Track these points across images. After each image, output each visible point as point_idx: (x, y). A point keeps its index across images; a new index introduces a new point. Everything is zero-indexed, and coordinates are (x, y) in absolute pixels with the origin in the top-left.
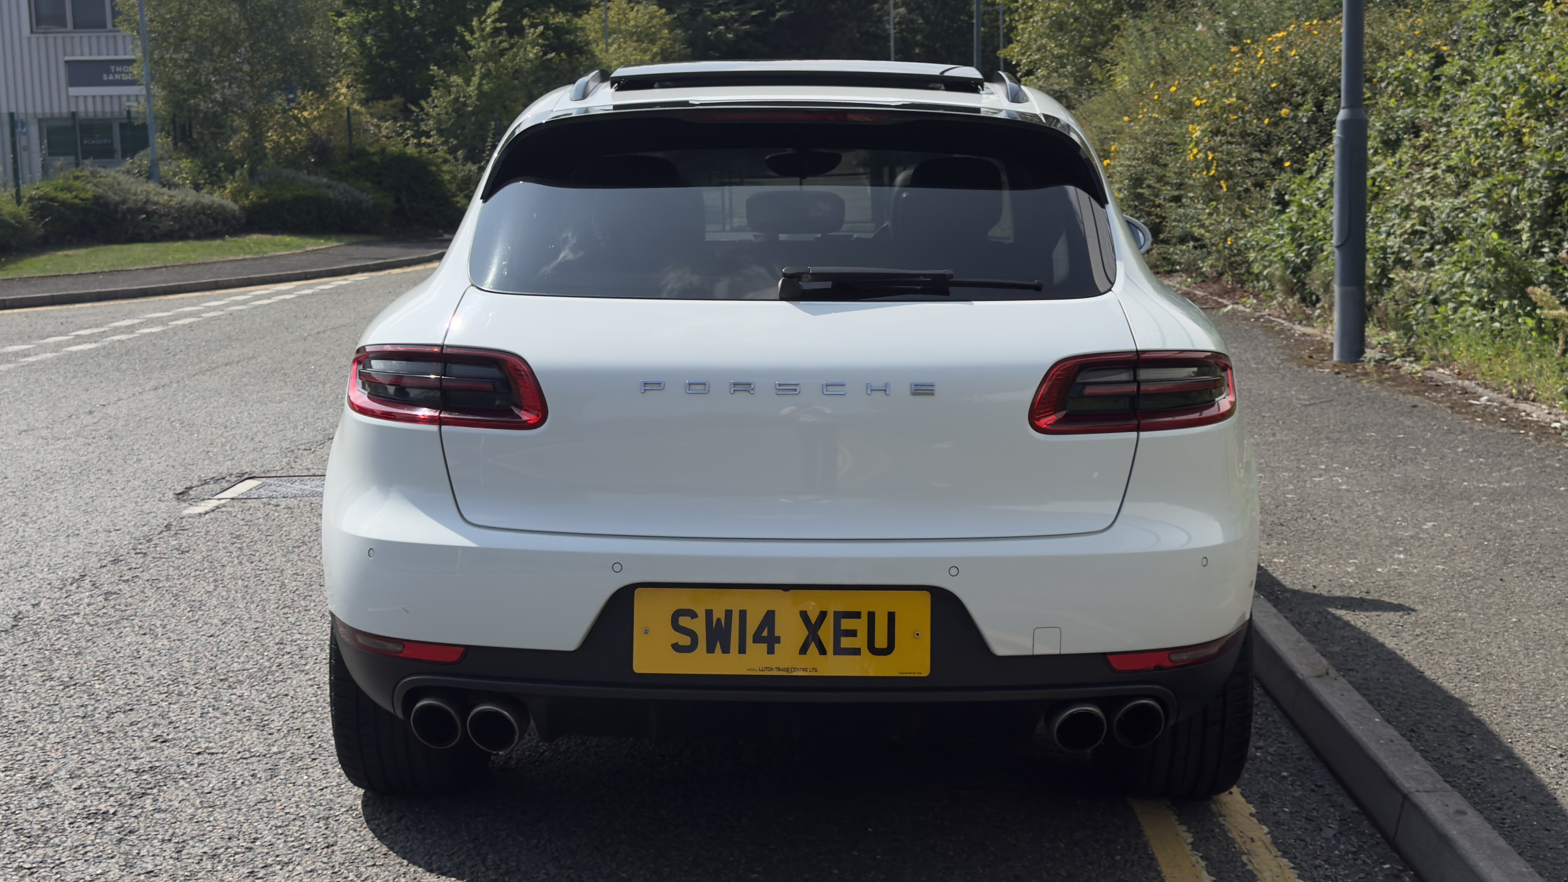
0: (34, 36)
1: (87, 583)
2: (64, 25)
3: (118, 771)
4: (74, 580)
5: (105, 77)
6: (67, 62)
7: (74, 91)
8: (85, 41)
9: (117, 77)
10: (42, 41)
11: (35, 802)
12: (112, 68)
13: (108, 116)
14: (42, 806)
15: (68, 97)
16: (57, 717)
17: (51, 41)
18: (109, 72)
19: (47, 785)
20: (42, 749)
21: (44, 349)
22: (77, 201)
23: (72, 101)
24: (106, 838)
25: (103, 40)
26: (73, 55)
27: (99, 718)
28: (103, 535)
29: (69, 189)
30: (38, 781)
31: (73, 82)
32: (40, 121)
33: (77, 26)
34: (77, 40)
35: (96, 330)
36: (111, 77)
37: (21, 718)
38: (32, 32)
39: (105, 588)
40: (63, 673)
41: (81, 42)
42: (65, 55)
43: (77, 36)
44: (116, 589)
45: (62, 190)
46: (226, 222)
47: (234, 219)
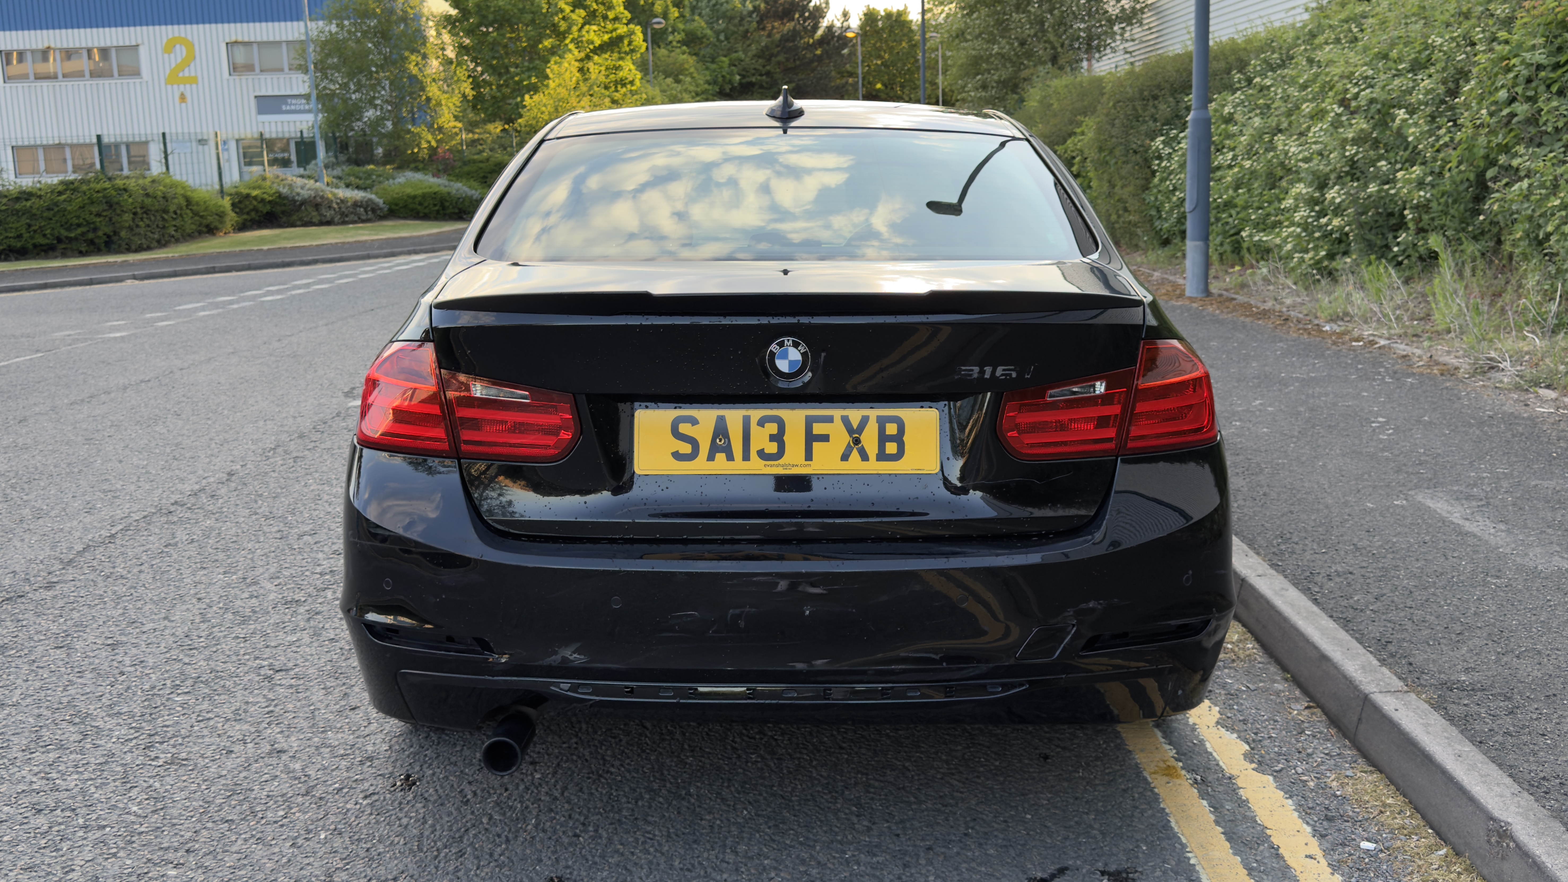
0: (232, 78)
1: (280, 450)
2: (253, 70)
3: (307, 573)
4: (271, 449)
5: (284, 108)
6: (256, 96)
7: (262, 118)
8: (269, 81)
9: (293, 107)
10: (237, 81)
11: (246, 595)
12: (289, 101)
13: (287, 135)
14: (251, 597)
15: (257, 122)
16: (262, 539)
17: (244, 81)
18: (286, 104)
19: (256, 583)
20: (252, 559)
21: (244, 299)
22: (265, 196)
23: (260, 125)
24: (300, 617)
25: (281, 80)
26: (260, 91)
27: (292, 540)
28: (291, 420)
29: (259, 187)
30: (248, 581)
31: (261, 110)
32: (237, 141)
33: (262, 71)
34: (262, 80)
35: (282, 287)
36: (288, 108)
37: (235, 539)
38: (230, 75)
39: (295, 454)
40: (264, 510)
41: (266, 82)
42: (254, 91)
43: (262, 77)
44: (301, 454)
45: (254, 188)
46: (374, 210)
47: (381, 209)
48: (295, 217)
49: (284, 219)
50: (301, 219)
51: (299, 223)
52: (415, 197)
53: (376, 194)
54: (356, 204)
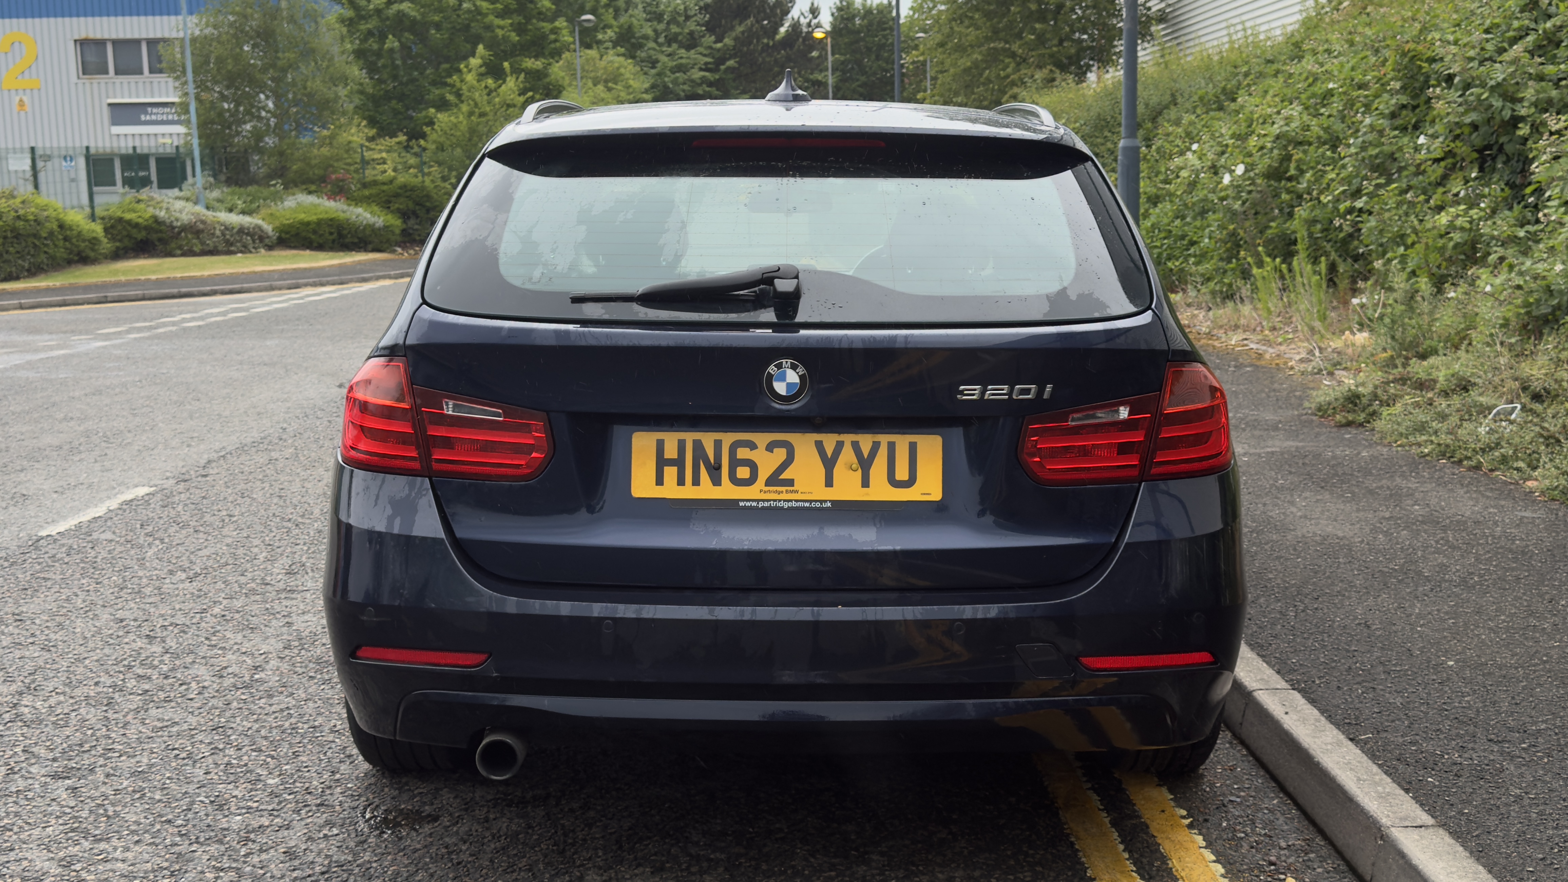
0: (81, 81)
2: (107, 73)
5: (143, 118)
6: (110, 105)
7: (117, 130)
8: (125, 85)
9: (154, 117)
10: (88, 85)
12: (149, 109)
13: (146, 151)
15: (111, 135)
17: (95, 85)
18: (146, 113)
21: (164, 325)
22: (140, 220)
23: (115, 138)
25: (140, 85)
26: (115, 97)
29: (134, 211)
31: (115, 122)
32: (86, 155)
33: (117, 73)
34: (118, 85)
36: (148, 118)
38: (78, 78)
41: (122, 87)
42: (108, 97)
43: (118, 81)
45: (128, 212)
46: (261, 239)
47: (268, 237)
48: (173, 245)
49: (160, 247)
50: (180, 247)
51: (179, 252)
52: (308, 224)
53: (263, 219)
54: (242, 231)
